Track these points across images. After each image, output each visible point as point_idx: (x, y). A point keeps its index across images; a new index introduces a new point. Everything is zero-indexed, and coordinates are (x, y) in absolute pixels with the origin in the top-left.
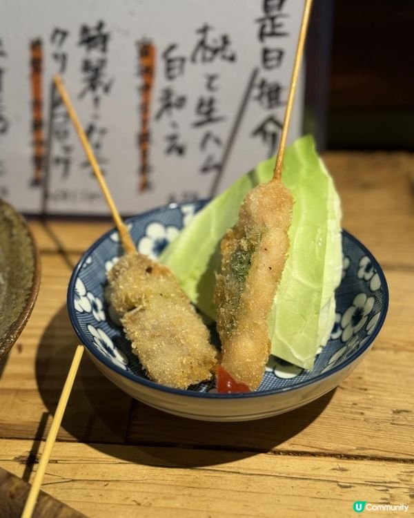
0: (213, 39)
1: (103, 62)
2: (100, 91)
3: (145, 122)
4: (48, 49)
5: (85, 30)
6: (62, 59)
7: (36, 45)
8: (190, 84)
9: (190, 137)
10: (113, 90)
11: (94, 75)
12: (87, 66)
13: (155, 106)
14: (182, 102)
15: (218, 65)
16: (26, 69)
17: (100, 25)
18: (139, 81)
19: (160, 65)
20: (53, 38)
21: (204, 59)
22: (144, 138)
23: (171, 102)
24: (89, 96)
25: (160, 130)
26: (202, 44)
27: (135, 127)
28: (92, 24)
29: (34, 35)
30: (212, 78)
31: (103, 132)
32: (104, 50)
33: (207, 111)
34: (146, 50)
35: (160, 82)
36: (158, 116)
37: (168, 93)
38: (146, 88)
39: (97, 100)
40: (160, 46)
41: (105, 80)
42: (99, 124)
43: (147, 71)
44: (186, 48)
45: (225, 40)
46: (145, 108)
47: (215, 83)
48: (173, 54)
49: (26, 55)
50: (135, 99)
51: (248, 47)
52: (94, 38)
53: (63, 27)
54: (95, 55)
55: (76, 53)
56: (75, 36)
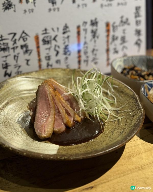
0: (124, 19)
1: (96, 30)
2: (96, 38)
3: (108, 45)
4: (82, 28)
5: (92, 21)
6: (85, 30)
7: (78, 27)
8: (119, 33)
9: (119, 48)
10: (100, 37)
11: (94, 33)
12: (92, 31)
13: (110, 40)
14: (117, 38)
15: (126, 27)
16: (76, 35)
17: (96, 19)
18: (105, 34)
19: (111, 29)
20: (83, 25)
21: (123, 25)
22: (108, 50)
23: (114, 39)
24: (93, 40)
25: (112, 47)
26: (122, 21)
27: (105, 47)
28: (93, 19)
29: (78, 24)
30: (124, 30)
31: (97, 50)
32: (97, 26)
33: (123, 40)
34: (108, 25)
35: (111, 33)
36: (111, 43)
37: (113, 36)
38: (108, 36)
39: (95, 41)
40: (111, 23)
41: (97, 35)
42: (96, 48)
43: (108, 31)
44: (118, 23)
45: (127, 19)
46: (108, 41)
47: (125, 32)
48: (115, 25)
49: (75, 30)
50: (105, 39)
51: (132, 20)
52: (94, 23)
53: (86, 21)
54: (94, 28)
55: (89, 28)
56: (89, 23)
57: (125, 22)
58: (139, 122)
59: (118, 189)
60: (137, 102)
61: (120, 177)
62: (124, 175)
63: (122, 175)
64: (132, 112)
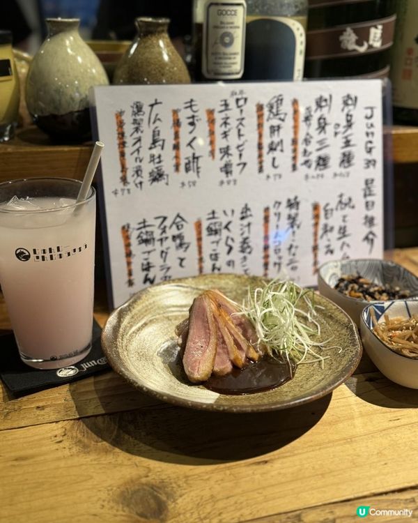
0: (345, 199)
1: (297, 215)
2: (295, 228)
3: (315, 240)
4: (272, 211)
5: (289, 201)
6: (278, 215)
7: (267, 210)
8: (335, 221)
9: (336, 245)
10: (302, 227)
11: (292, 220)
12: (289, 217)
13: (320, 232)
14: (332, 229)
15: (348, 211)
16: (262, 221)
17: (296, 198)
18: (313, 222)
19: (322, 213)
20: (274, 206)
21: (342, 209)
22: (315, 248)
23: (327, 230)
24: (291, 230)
25: (322, 243)
26: (340, 202)
27: (312, 243)
28: (292, 197)
29: (266, 206)
30: (344, 217)
31: (297, 247)
32: (297, 209)
33: (343, 232)
34: (316, 207)
35: (322, 221)
36: (322, 237)
37: (326, 226)
38: (316, 224)
39: (294, 233)
40: (322, 205)
41: (298, 222)
42: (295, 244)
43: (317, 217)
44: (333, 205)
45: (350, 199)
46: (315, 234)
47: (347, 219)
48: (328, 208)
49: (262, 215)
50: (312, 230)
51: (359, 201)
52: (293, 204)
53: (279, 200)
54: (293, 211)
55: (285, 211)
56: (284, 204)
57: (345, 203)
58: (350, 365)
59: (307, 468)
60: (353, 334)
61: (313, 451)
62: (320, 449)
63: (318, 448)
64: (343, 349)
